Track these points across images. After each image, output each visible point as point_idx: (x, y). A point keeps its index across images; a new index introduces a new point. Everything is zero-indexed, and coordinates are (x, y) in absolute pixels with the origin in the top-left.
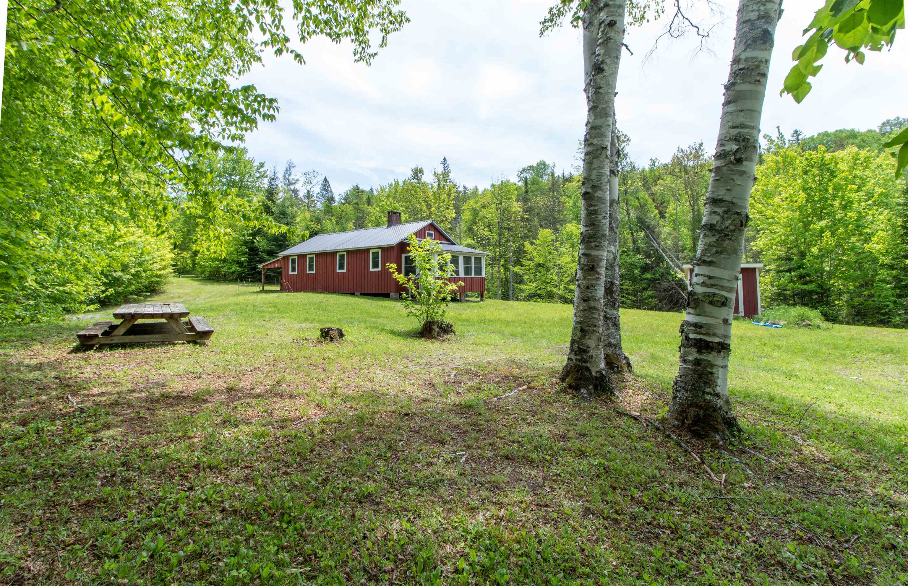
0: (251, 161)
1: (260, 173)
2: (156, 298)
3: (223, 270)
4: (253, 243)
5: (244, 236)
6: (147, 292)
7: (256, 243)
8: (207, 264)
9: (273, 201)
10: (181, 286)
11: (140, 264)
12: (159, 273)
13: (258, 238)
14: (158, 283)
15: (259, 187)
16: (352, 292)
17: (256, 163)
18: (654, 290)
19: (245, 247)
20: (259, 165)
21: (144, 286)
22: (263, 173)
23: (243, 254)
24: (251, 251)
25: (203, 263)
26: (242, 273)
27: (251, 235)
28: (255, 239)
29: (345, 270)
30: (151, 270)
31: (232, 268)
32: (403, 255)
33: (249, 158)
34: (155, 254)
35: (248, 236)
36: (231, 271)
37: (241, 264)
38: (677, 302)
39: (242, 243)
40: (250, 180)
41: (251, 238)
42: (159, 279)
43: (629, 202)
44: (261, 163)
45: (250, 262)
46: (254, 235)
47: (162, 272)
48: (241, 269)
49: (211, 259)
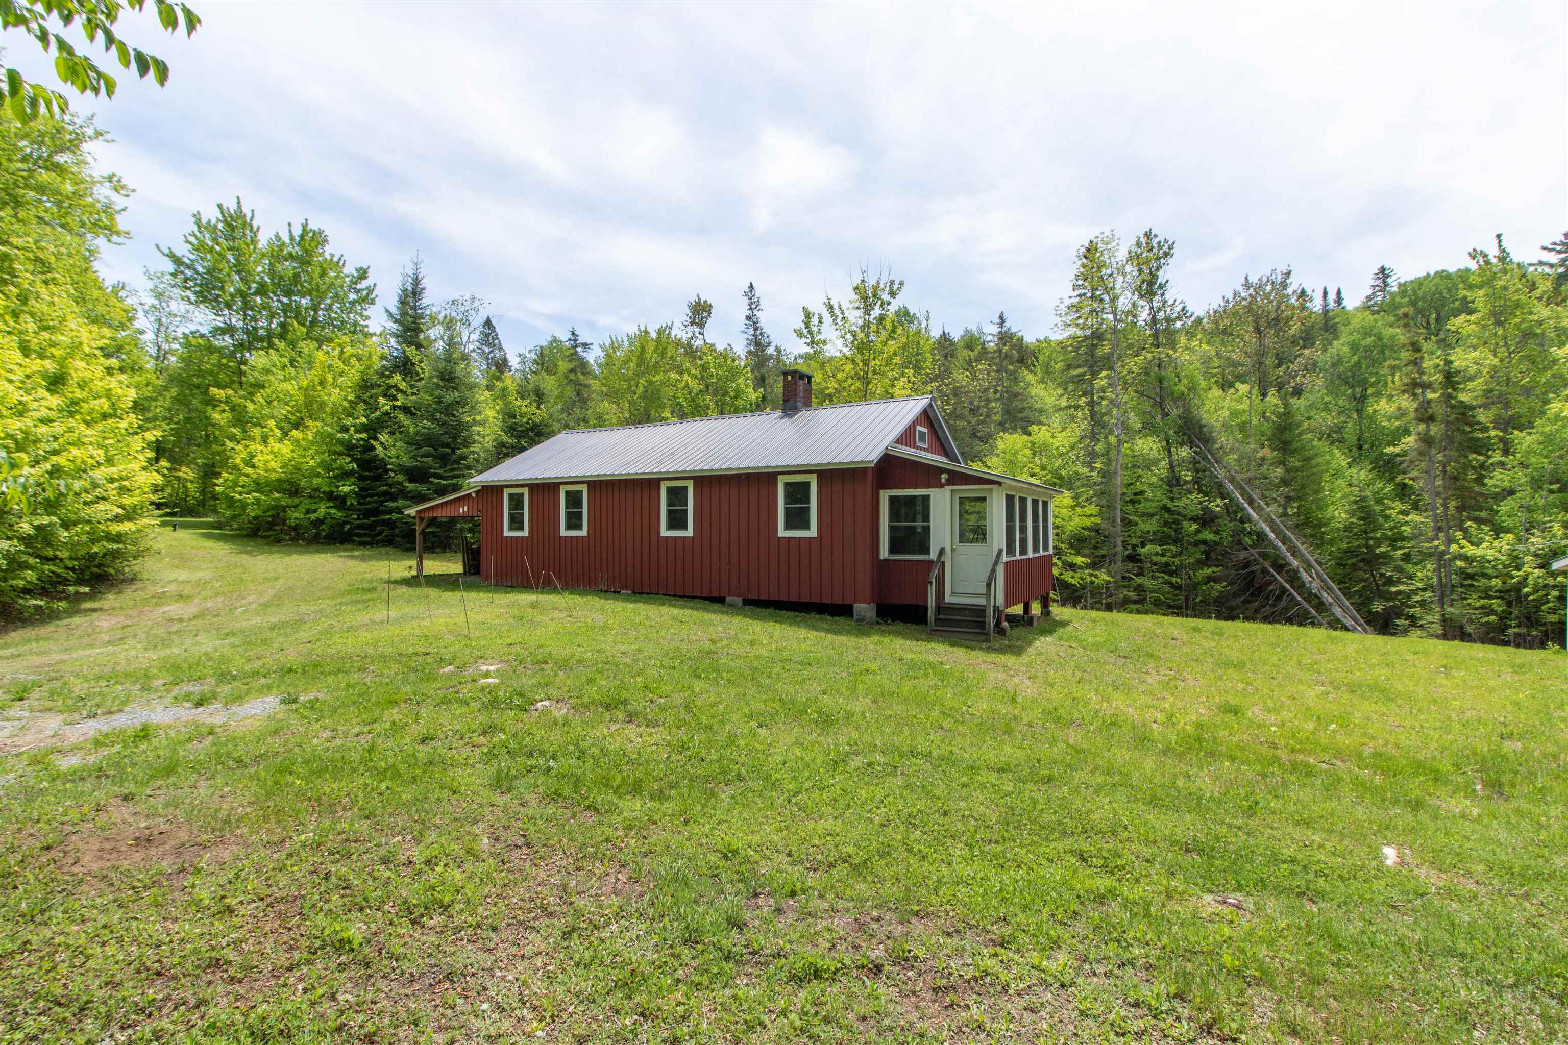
0: (337, 265)
1: (358, 291)
2: (110, 600)
3: (295, 516)
4: (373, 448)
5: (345, 429)
6: (80, 582)
7: (379, 450)
8: (250, 498)
9: (419, 346)
10: (182, 560)
11: (51, 506)
12: (115, 528)
13: (384, 437)
14: (114, 556)
15: (356, 324)
16: (715, 594)
17: (350, 269)
18: (1217, 566)
19: (348, 459)
20: (356, 274)
21: (66, 568)
22: (365, 293)
23: (345, 475)
24: (364, 470)
25: (238, 497)
26: (345, 523)
27: (363, 428)
28: (376, 439)
29: (689, 532)
30: (89, 522)
31: (315, 511)
32: (882, 492)
33: (332, 256)
34: (99, 474)
35: (357, 431)
36: (313, 516)
37: (339, 501)
38: (1260, 589)
39: (339, 448)
40: (336, 306)
41: (364, 436)
42: (115, 546)
43: (1165, 384)
44: (361, 268)
45: (364, 497)
46: (372, 429)
47: (126, 527)
48: (340, 514)
49: (258, 486)
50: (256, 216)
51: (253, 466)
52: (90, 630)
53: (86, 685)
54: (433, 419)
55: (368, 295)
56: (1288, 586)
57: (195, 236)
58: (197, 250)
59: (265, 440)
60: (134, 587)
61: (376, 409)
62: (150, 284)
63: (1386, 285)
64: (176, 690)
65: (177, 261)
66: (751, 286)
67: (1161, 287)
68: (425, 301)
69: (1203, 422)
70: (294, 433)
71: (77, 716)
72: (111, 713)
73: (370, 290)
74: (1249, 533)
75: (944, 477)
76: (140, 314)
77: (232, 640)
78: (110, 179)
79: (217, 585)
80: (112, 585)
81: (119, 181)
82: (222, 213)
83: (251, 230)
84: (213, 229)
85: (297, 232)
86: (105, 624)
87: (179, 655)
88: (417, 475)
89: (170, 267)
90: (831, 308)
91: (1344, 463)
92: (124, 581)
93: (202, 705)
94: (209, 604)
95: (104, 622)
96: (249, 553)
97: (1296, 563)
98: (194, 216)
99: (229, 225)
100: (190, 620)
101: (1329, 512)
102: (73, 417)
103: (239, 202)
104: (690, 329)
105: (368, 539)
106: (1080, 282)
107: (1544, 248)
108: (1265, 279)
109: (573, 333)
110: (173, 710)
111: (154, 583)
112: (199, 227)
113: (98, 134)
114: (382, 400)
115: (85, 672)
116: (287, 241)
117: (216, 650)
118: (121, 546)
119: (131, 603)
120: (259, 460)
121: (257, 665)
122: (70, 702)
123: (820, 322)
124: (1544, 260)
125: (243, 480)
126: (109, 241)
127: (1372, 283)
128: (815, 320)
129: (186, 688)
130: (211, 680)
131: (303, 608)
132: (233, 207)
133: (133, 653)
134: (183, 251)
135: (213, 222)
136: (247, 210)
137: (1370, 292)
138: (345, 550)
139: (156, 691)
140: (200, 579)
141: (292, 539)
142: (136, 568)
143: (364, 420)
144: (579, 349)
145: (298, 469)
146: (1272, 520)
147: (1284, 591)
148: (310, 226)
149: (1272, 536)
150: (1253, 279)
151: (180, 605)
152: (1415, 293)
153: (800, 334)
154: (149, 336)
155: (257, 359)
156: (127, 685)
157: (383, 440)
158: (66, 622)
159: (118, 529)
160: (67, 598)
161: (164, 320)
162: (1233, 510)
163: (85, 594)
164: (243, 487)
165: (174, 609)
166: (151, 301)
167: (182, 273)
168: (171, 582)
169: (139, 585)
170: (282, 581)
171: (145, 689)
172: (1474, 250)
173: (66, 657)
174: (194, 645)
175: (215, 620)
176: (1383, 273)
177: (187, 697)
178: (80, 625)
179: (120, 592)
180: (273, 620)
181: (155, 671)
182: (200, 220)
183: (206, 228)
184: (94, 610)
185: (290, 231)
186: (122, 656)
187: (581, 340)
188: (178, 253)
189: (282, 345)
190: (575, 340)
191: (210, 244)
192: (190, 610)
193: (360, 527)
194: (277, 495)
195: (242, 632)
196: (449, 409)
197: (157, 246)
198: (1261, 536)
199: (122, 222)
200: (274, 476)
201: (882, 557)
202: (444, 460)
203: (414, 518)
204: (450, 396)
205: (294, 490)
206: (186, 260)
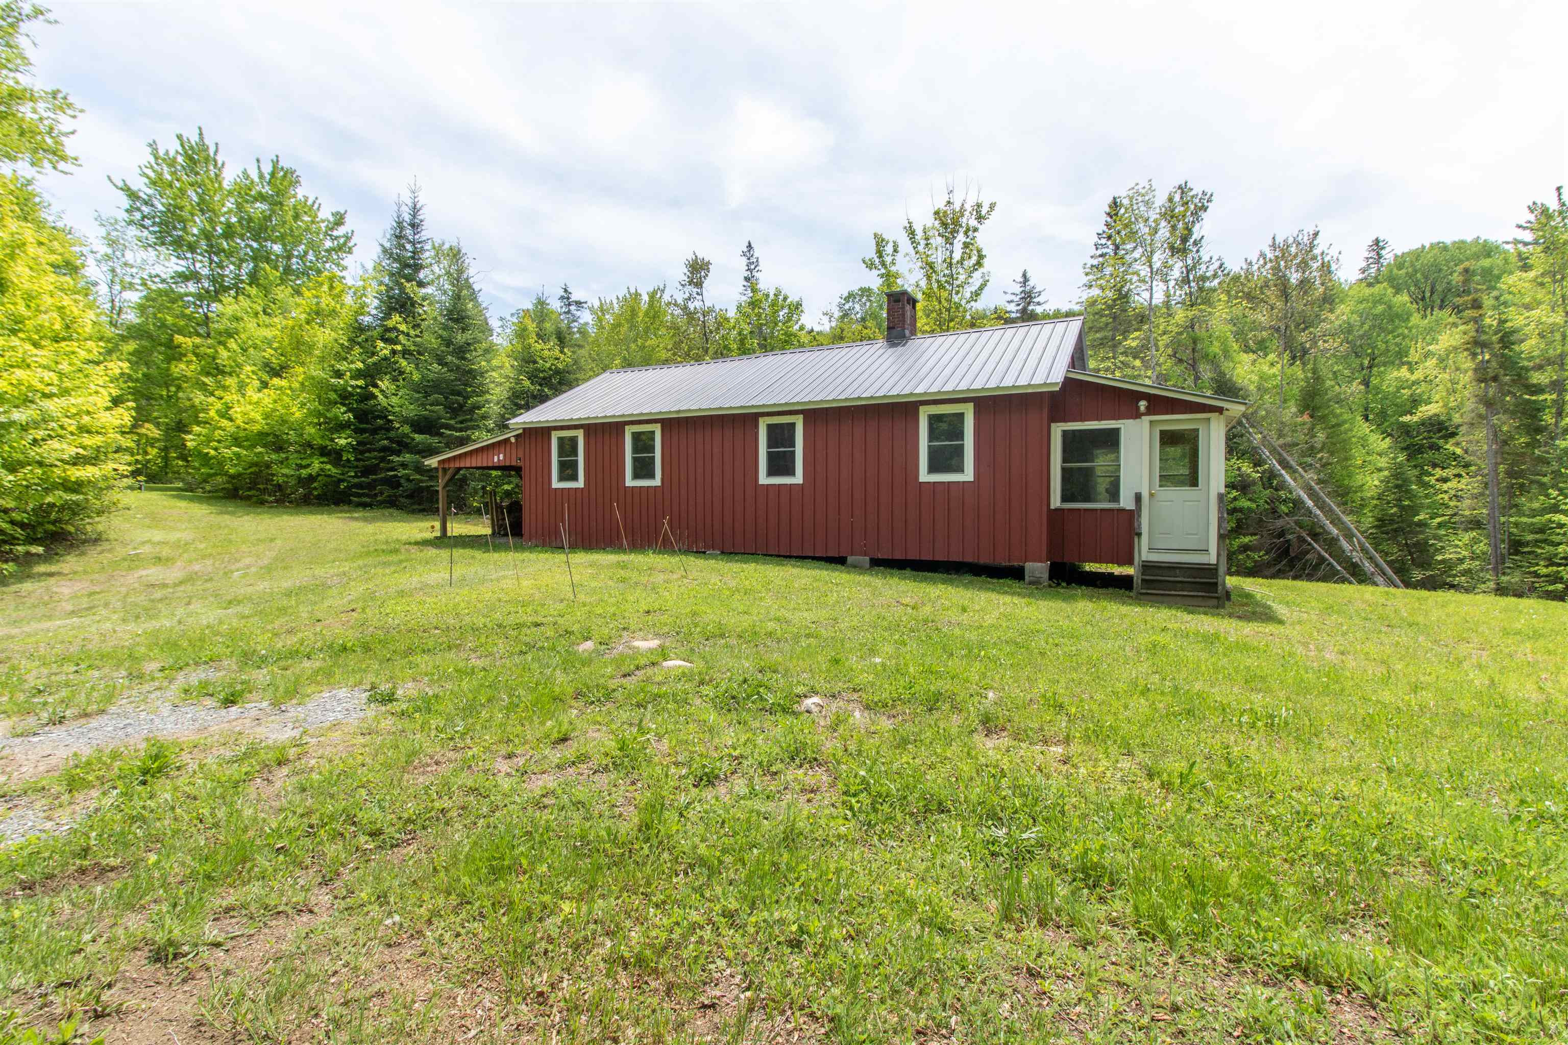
0: (311, 208)
1: (334, 238)
2: (70, 563)
3: (282, 473)
4: (372, 396)
5: (339, 374)
6: (32, 540)
7: (380, 398)
8: (228, 453)
10: (155, 520)
12: (76, 473)
13: (385, 384)
14: (75, 509)
15: (332, 275)
16: (832, 553)
17: (325, 214)
18: (1252, 534)
19: (343, 409)
20: (332, 219)
21: (13, 522)
22: (342, 241)
23: (341, 427)
24: (361, 422)
25: (212, 452)
26: (340, 481)
27: (358, 374)
28: (376, 386)
29: (798, 478)
30: (40, 464)
31: (308, 466)
32: (1053, 426)
33: (306, 198)
34: (53, 406)
35: (352, 378)
36: (304, 473)
37: (333, 455)
38: (1298, 557)
39: (333, 396)
40: (311, 256)
41: (360, 383)
42: (75, 497)
43: (1199, 346)
44: (338, 213)
45: (362, 453)
46: (370, 374)
47: (87, 472)
48: (334, 470)
49: (236, 441)
50: (220, 150)
51: (231, 420)
52: (46, 598)
53: (45, 671)
54: (442, 362)
55: (345, 244)
56: (1327, 556)
57: (152, 167)
58: (154, 183)
59: (242, 387)
60: (99, 548)
61: (373, 354)
62: (103, 232)
63: (1380, 256)
64: (181, 679)
65: (133, 195)
66: (750, 246)
67: (1195, 243)
68: (424, 235)
69: (1239, 386)
70: (276, 381)
71: (31, 721)
72: (86, 715)
73: (348, 238)
74: (1284, 501)
75: (1143, 404)
76: (91, 261)
77: (239, 609)
78: (54, 95)
79: (202, 546)
80: (72, 545)
81: (65, 98)
82: (182, 145)
83: (215, 165)
84: (172, 163)
85: (267, 169)
86: (66, 591)
87: (172, 628)
88: (425, 425)
89: (126, 203)
90: (912, 233)
91: (1368, 430)
92: (84, 542)
93: (233, 702)
94: (197, 567)
95: (64, 589)
96: (232, 513)
97: (1335, 531)
98: (150, 145)
99: (191, 159)
100: (176, 585)
101: (1359, 479)
102: (16, 335)
103: (201, 134)
104: (689, 288)
105: (368, 500)
106: (1103, 241)
107: (1519, 227)
108: (1291, 240)
109: (566, 291)
110: (189, 712)
111: (124, 544)
112: (156, 158)
113: (38, 12)
114: (380, 344)
115: (42, 651)
116: (256, 179)
117: (221, 622)
118: (81, 497)
119: (97, 567)
120: (237, 412)
121: (291, 641)
122: (21, 697)
123: (895, 251)
124: (1519, 238)
125: (218, 434)
126: (55, 168)
127: (1366, 254)
128: (889, 249)
129: (195, 676)
130: (230, 663)
131: (319, 571)
132: (194, 139)
133: (108, 625)
134: (139, 184)
135: (172, 154)
136: (209, 142)
137: (1364, 264)
138: (341, 512)
139: (153, 679)
140: (179, 541)
141: (277, 501)
142: (100, 528)
143: (360, 365)
144: (573, 308)
145: (284, 422)
146: (1311, 488)
147: (1322, 560)
148: (281, 164)
149: (1310, 503)
150: (1279, 240)
151: (160, 568)
152: (1412, 265)
153: (870, 265)
154: (103, 289)
155: (227, 307)
156: (106, 670)
157: (384, 388)
158: (13, 588)
159: (78, 474)
160: (15, 560)
161: (118, 270)
162: (1270, 478)
163: (38, 555)
164: (219, 441)
165: (153, 573)
166: (104, 249)
167: (138, 209)
168: (144, 543)
169: (106, 546)
170: (279, 542)
171: (137, 677)
172: (1534, 203)
173: (14, 631)
174: (189, 615)
175: (208, 585)
176: (1377, 246)
177: (205, 690)
178: (33, 592)
179: (83, 554)
180: (286, 584)
181: (143, 650)
182: (156, 149)
183: (164, 160)
184: (51, 575)
185: (259, 167)
186: (93, 629)
187: (574, 298)
188: (134, 188)
189: (253, 291)
190: (568, 298)
191: (169, 178)
192: (174, 574)
193: (359, 486)
194: (259, 449)
195: (250, 599)
196: (461, 351)
197: (109, 178)
198: (1298, 503)
199: (70, 146)
200: (256, 428)
201: (1052, 507)
202: (456, 410)
203: (436, 469)
204: (460, 338)
205: (278, 445)
206: (142, 195)
